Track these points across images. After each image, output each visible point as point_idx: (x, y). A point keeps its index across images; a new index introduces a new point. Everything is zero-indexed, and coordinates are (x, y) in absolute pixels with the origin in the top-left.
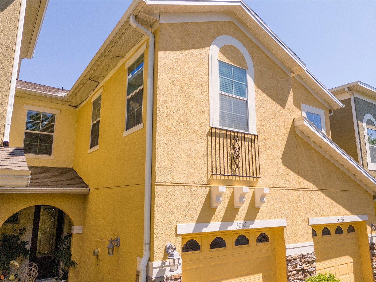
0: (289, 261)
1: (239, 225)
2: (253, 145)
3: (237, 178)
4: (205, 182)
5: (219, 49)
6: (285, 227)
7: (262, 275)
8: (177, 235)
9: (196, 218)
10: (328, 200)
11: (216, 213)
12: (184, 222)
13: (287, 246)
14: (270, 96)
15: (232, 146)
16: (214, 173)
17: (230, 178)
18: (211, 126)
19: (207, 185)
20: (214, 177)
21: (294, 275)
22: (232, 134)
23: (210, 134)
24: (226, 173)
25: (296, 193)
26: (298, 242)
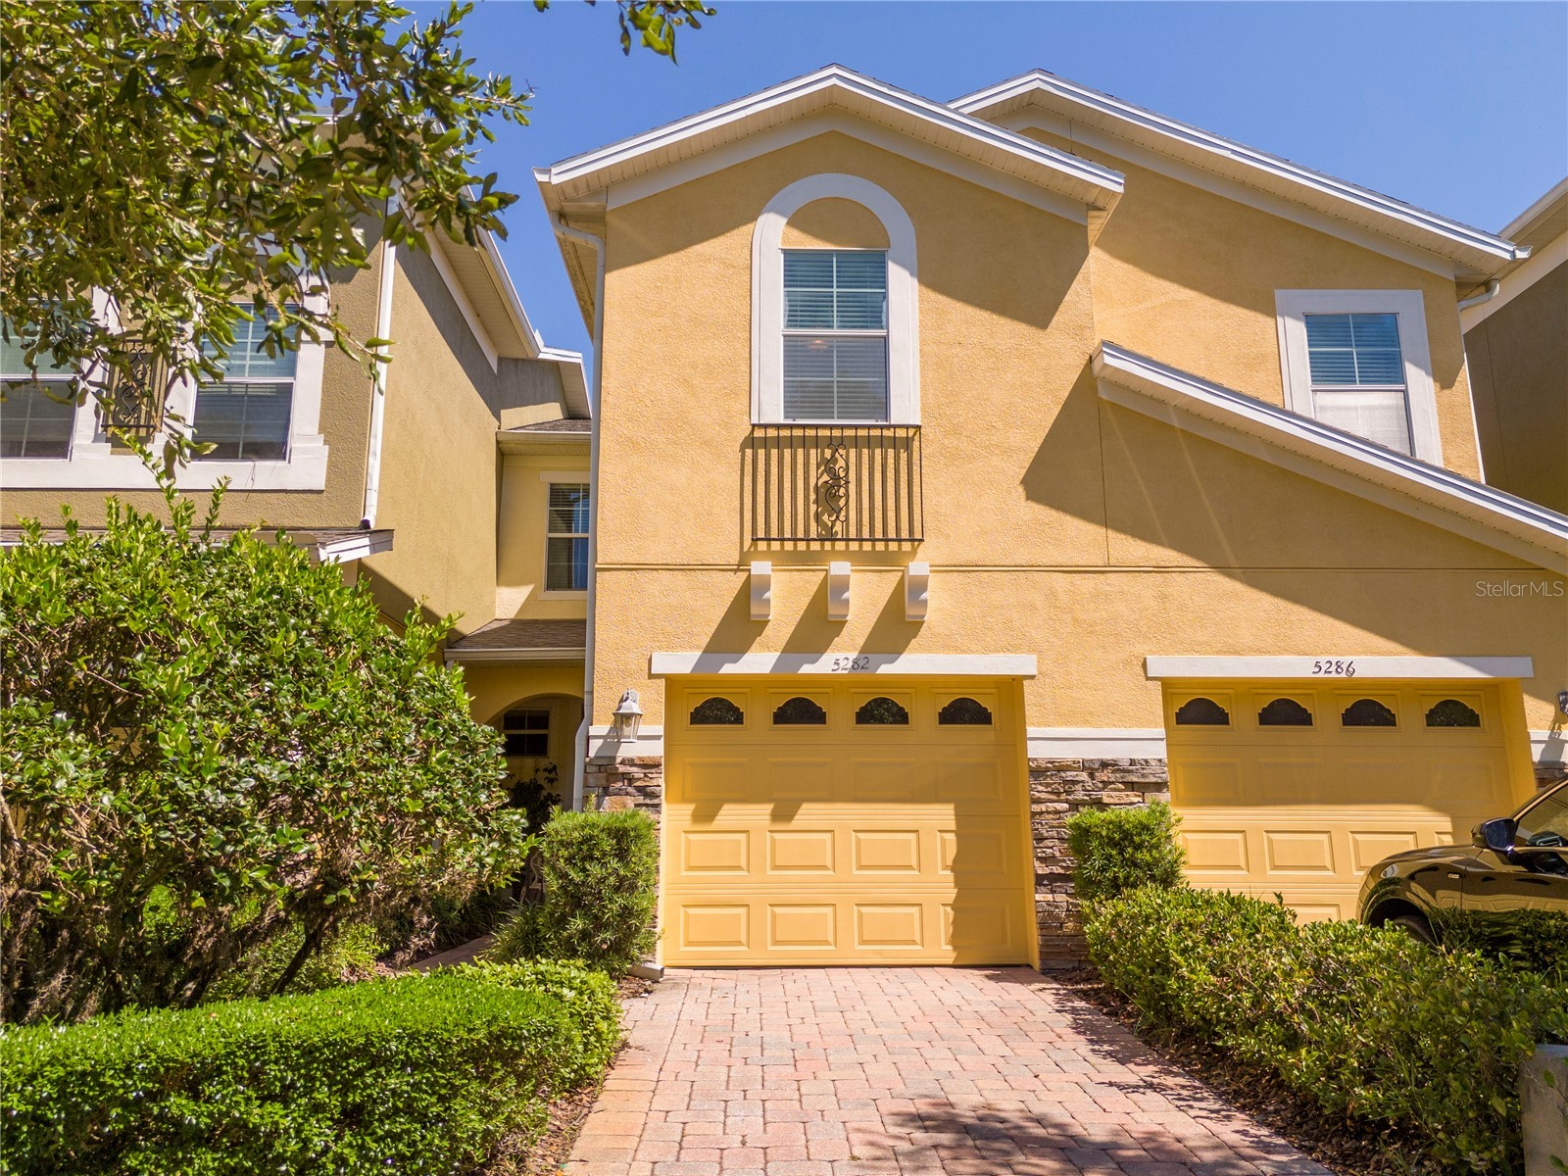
0: (1038, 773)
1: (842, 663)
2: (903, 455)
3: (840, 546)
4: (735, 558)
5: (783, 221)
6: (1032, 677)
7: (956, 809)
8: (651, 676)
9: (705, 641)
10: (1266, 601)
11: (768, 631)
12: (670, 647)
13: (1032, 731)
14: (981, 304)
15: (828, 465)
16: (761, 534)
17: (815, 546)
18: (755, 421)
19: (742, 564)
20: (762, 546)
21: (1057, 812)
22: (822, 433)
23: (751, 442)
24: (800, 535)
25: (1086, 583)
26: (1086, 723)
